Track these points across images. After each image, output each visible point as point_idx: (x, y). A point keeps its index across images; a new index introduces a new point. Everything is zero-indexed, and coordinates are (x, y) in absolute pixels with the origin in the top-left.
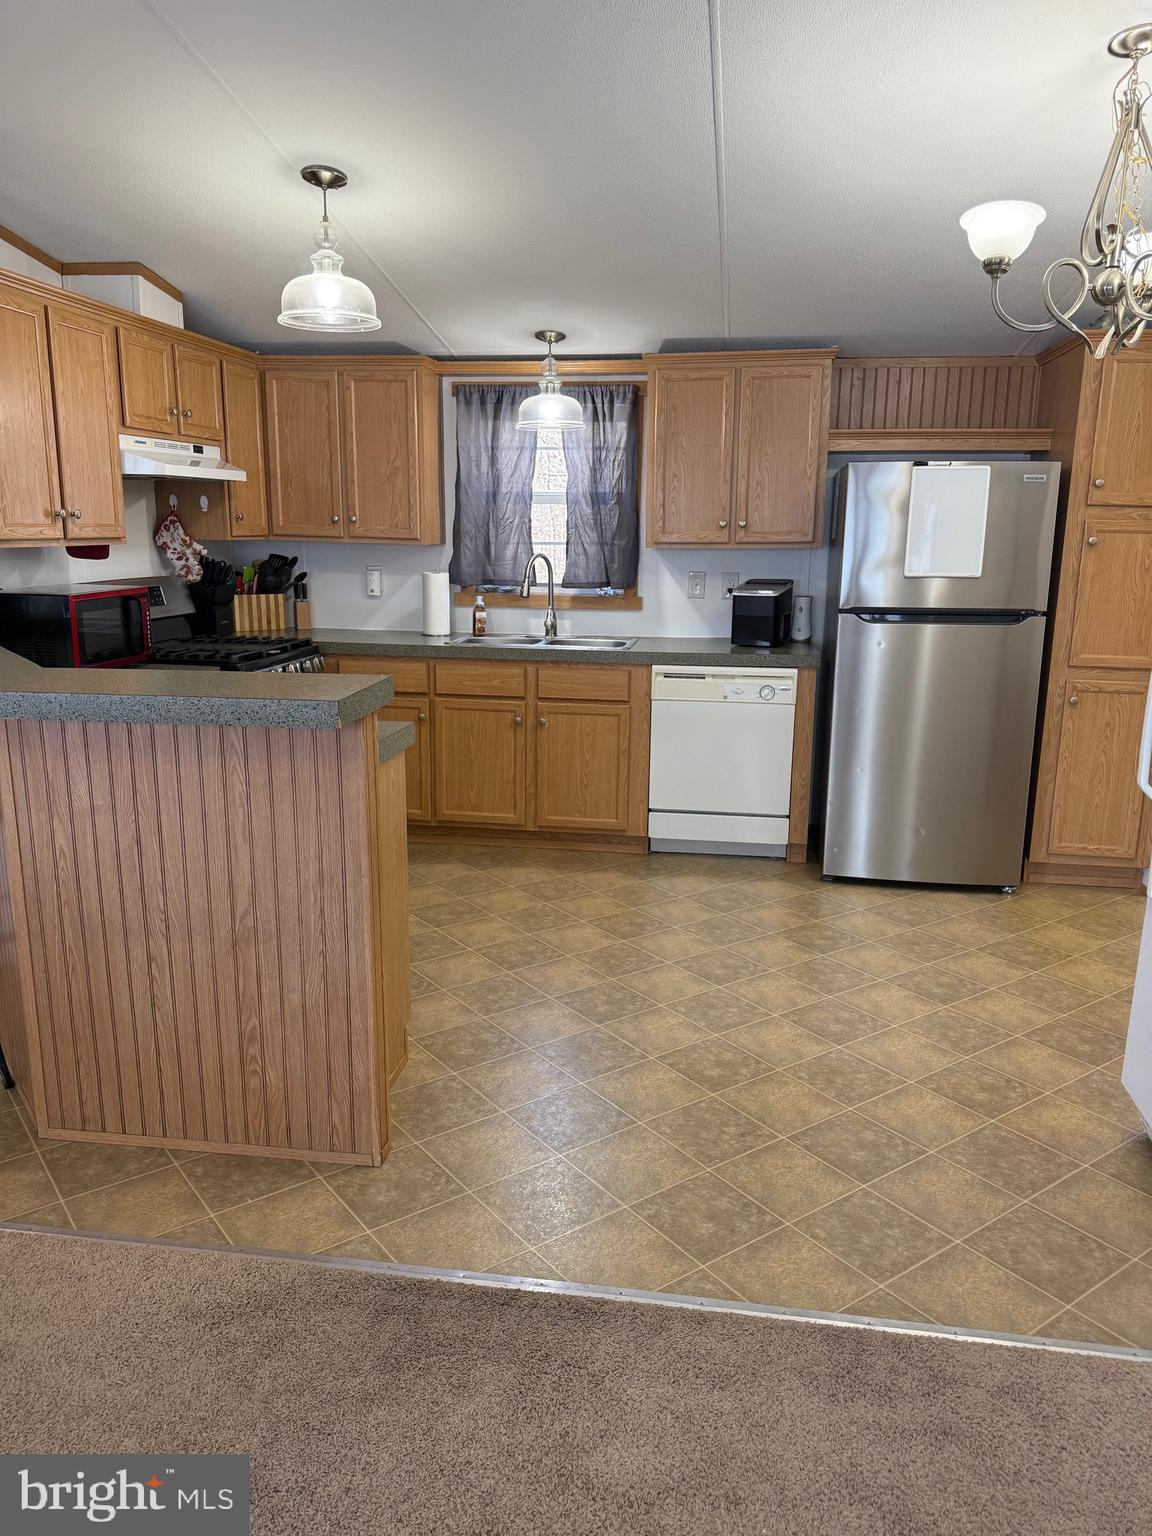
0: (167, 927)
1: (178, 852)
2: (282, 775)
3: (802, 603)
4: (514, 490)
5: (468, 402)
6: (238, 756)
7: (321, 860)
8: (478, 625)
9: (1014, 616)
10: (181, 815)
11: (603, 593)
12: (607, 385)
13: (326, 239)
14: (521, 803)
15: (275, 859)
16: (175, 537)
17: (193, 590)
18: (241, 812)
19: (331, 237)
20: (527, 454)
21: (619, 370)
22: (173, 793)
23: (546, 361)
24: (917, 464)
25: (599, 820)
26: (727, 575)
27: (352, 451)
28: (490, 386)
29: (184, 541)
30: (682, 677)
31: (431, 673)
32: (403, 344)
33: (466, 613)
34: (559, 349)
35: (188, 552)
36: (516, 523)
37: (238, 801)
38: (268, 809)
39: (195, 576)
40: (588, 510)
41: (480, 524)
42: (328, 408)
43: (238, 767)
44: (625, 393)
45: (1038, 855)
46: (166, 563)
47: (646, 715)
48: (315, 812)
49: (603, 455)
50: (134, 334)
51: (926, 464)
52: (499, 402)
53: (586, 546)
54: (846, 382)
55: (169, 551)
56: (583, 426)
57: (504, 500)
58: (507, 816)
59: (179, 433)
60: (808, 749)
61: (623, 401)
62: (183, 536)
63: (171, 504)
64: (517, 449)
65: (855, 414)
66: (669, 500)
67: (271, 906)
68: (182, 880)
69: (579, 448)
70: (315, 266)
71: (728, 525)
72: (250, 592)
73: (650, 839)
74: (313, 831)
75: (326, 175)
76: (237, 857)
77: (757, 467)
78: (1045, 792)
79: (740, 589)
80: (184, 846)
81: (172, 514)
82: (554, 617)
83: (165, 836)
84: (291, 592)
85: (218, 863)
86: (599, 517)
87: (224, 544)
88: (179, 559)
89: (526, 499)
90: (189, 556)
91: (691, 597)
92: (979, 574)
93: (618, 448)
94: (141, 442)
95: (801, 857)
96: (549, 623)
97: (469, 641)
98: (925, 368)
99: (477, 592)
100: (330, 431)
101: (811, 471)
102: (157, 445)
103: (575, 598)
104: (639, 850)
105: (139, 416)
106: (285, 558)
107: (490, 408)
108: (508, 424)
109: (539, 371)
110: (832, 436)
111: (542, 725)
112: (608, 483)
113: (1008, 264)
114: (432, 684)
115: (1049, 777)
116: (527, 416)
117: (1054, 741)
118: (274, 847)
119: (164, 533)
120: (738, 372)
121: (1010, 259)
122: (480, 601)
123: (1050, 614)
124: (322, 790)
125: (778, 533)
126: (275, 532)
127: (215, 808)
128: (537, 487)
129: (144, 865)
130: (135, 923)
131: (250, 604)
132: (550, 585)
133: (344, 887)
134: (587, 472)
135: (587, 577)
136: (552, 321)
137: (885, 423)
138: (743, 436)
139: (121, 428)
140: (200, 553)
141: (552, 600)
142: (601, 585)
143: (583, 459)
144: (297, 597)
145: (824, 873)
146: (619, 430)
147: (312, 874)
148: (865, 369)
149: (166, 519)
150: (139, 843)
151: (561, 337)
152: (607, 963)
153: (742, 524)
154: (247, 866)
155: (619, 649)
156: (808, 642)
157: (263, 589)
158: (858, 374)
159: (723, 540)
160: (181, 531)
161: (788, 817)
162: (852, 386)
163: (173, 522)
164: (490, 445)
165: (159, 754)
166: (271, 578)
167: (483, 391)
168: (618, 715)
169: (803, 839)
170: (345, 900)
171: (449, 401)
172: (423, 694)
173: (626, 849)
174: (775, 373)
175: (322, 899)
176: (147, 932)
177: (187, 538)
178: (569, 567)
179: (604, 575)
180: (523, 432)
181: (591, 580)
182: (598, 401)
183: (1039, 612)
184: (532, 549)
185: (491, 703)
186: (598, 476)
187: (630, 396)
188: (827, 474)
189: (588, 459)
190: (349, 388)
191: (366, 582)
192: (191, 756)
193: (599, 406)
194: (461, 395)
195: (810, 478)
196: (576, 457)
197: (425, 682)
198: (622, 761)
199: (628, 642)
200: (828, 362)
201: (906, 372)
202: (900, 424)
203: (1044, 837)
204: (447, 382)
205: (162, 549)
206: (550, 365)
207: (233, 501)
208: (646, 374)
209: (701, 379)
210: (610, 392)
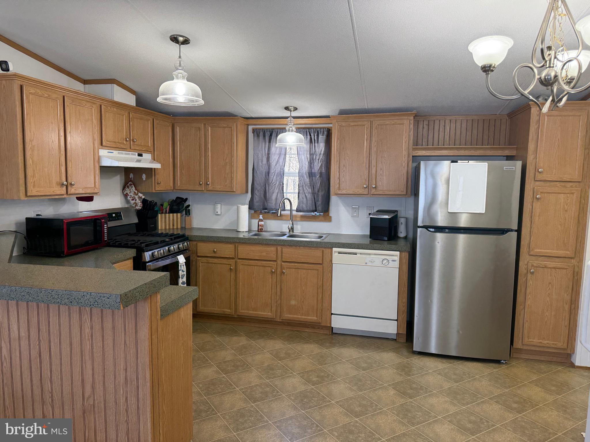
0: (52, 400)
1: (58, 362)
2: (108, 325)
3: (402, 221)
4: (277, 171)
5: (258, 136)
6: (87, 314)
7: (126, 370)
8: (260, 227)
9: (503, 232)
10: (60, 343)
11: (314, 214)
12: (316, 128)
13: (180, 65)
14: (274, 309)
15: (104, 369)
16: (131, 191)
17: (139, 213)
18: (88, 343)
19: (182, 65)
20: (282, 157)
21: (322, 122)
22: (57, 331)
23: (289, 119)
24: (452, 162)
25: (309, 318)
26: (368, 208)
27: (209, 155)
28: (267, 129)
29: (135, 193)
30: (347, 254)
31: (236, 249)
32: (231, 112)
33: (255, 222)
34: (294, 114)
35: (136, 197)
36: (277, 184)
37: (87, 338)
38: (101, 343)
39: (139, 207)
40: (307, 180)
41: (262, 185)
42: (200, 138)
43: (87, 319)
44: (323, 131)
45: (518, 344)
46: (128, 202)
47: (330, 270)
48: (123, 346)
49: (314, 157)
50: (109, 108)
51: (457, 162)
52: (271, 135)
53: (306, 194)
54: (421, 127)
55: (128, 197)
56: (305, 145)
57: (272, 175)
58: (267, 314)
59: (130, 148)
60: (405, 290)
61: (323, 135)
62: (134, 190)
63: (131, 177)
64: (278, 154)
65: (425, 140)
66: (341, 175)
67: (102, 394)
68: (60, 377)
69: (304, 154)
70: (174, 77)
71: (368, 187)
72: (166, 213)
73: (332, 327)
74: (123, 355)
75: (181, 39)
76: (86, 366)
77: (380, 162)
78: (520, 315)
79: (374, 214)
80: (61, 359)
81: (131, 181)
82: (293, 224)
83: (52, 354)
84: (184, 213)
85: (77, 370)
86: (312, 182)
87: (152, 194)
88: (133, 200)
89: (281, 175)
90: (136, 198)
91: (353, 216)
92: (484, 212)
93: (320, 154)
94: (110, 152)
95: (403, 340)
96: (290, 227)
97: (255, 235)
98: (456, 120)
99: (261, 213)
100: (200, 147)
101: (405, 164)
102: (119, 153)
103: (302, 216)
104: (327, 332)
105: (109, 141)
106: (182, 199)
107: (267, 138)
108: (274, 144)
109: (286, 123)
110: (414, 149)
111: (284, 273)
112: (316, 168)
113: (494, 67)
114: (236, 254)
115: (522, 307)
116: (281, 141)
117: (523, 290)
118: (104, 363)
119: (127, 189)
120: (371, 122)
121: (495, 65)
122: (261, 218)
123: (519, 231)
124: (127, 333)
125: (390, 191)
126: (176, 188)
127: (76, 340)
128: (286, 170)
129: (42, 368)
130: (37, 398)
131: (165, 218)
132: (291, 210)
133: (138, 387)
134: (307, 163)
135: (307, 207)
136: (292, 102)
137: (438, 143)
138: (374, 149)
139: (101, 147)
140: (141, 198)
141: (292, 218)
142: (313, 211)
143: (305, 158)
144: (186, 214)
145: (414, 350)
146: (321, 147)
147: (121, 379)
148: (429, 121)
149: (128, 184)
150: (40, 356)
151: (296, 109)
152: (302, 400)
153: (374, 186)
154: (90, 372)
155: (319, 240)
156: (406, 238)
157: (172, 211)
158: (426, 123)
159: (365, 193)
160: (134, 188)
161: (397, 320)
162: (423, 128)
163: (131, 185)
164: (267, 153)
165: (51, 311)
166: (175, 207)
167: (264, 131)
168: (317, 270)
169: (404, 331)
170: (138, 394)
171: (251, 135)
172: (233, 258)
173: (322, 332)
174: (388, 123)
175: (127, 392)
176: (43, 403)
177: (136, 191)
178: (299, 203)
179: (314, 207)
180: (281, 148)
181: (308, 209)
182: (312, 135)
183: (514, 230)
184: (283, 195)
185: (261, 263)
186: (312, 166)
187: (326, 133)
188: (412, 165)
189: (307, 159)
190: (208, 130)
191: (215, 209)
192: (65, 313)
193: (313, 137)
194: (255, 133)
195: (404, 167)
196: (303, 157)
197: (233, 253)
198: (319, 290)
199: (324, 236)
200: (412, 118)
201: (447, 122)
202: (445, 144)
203: (520, 336)
204: (250, 128)
205: (126, 196)
206: (291, 120)
207: (156, 176)
208: (331, 124)
209: (355, 125)
210: (317, 131)
